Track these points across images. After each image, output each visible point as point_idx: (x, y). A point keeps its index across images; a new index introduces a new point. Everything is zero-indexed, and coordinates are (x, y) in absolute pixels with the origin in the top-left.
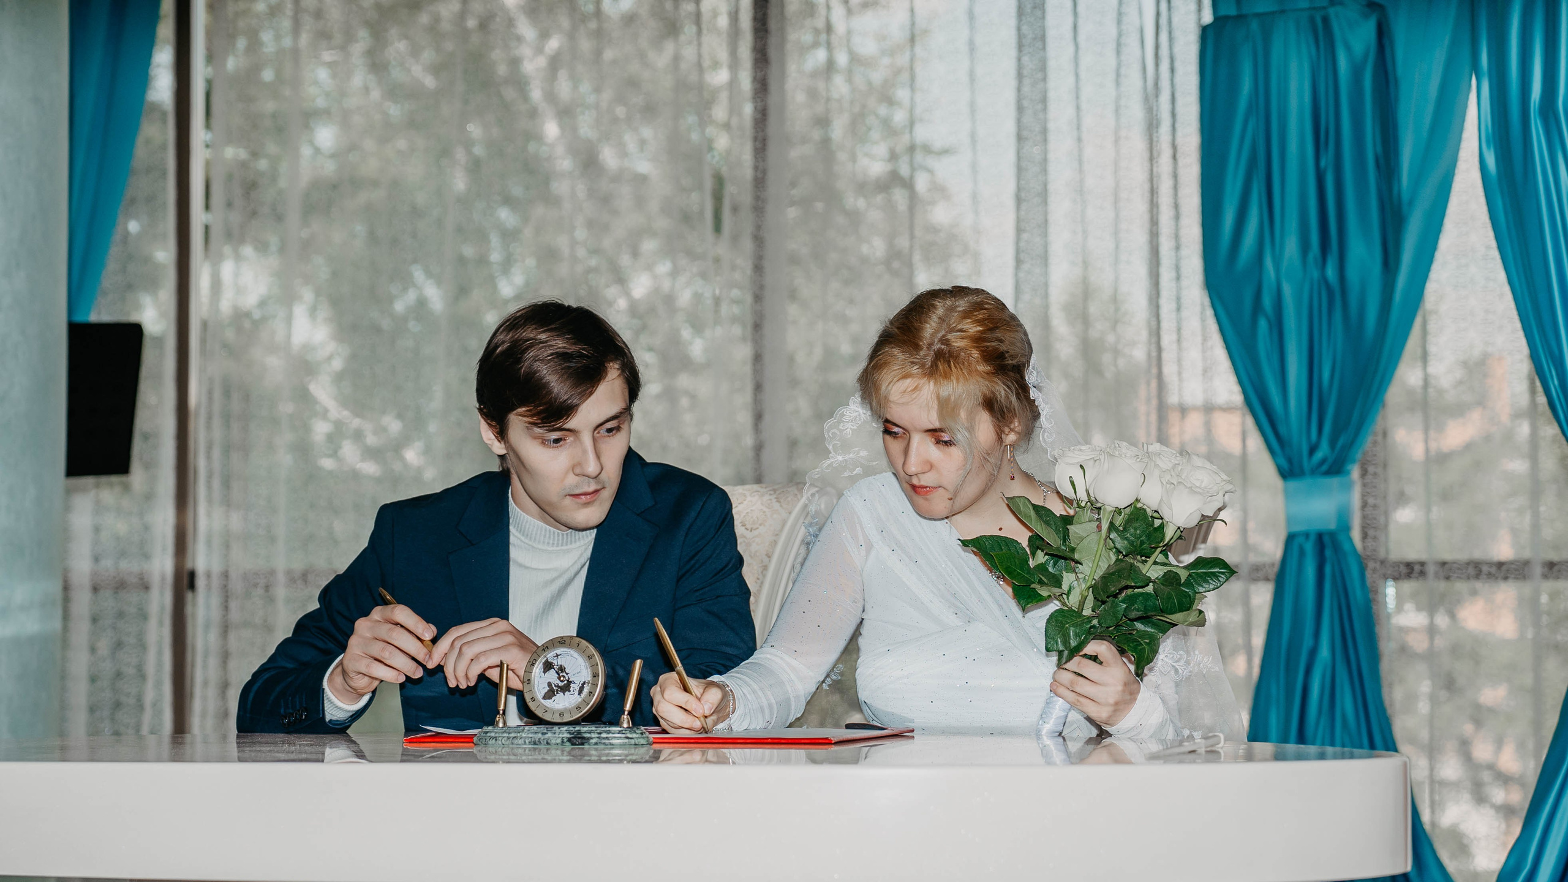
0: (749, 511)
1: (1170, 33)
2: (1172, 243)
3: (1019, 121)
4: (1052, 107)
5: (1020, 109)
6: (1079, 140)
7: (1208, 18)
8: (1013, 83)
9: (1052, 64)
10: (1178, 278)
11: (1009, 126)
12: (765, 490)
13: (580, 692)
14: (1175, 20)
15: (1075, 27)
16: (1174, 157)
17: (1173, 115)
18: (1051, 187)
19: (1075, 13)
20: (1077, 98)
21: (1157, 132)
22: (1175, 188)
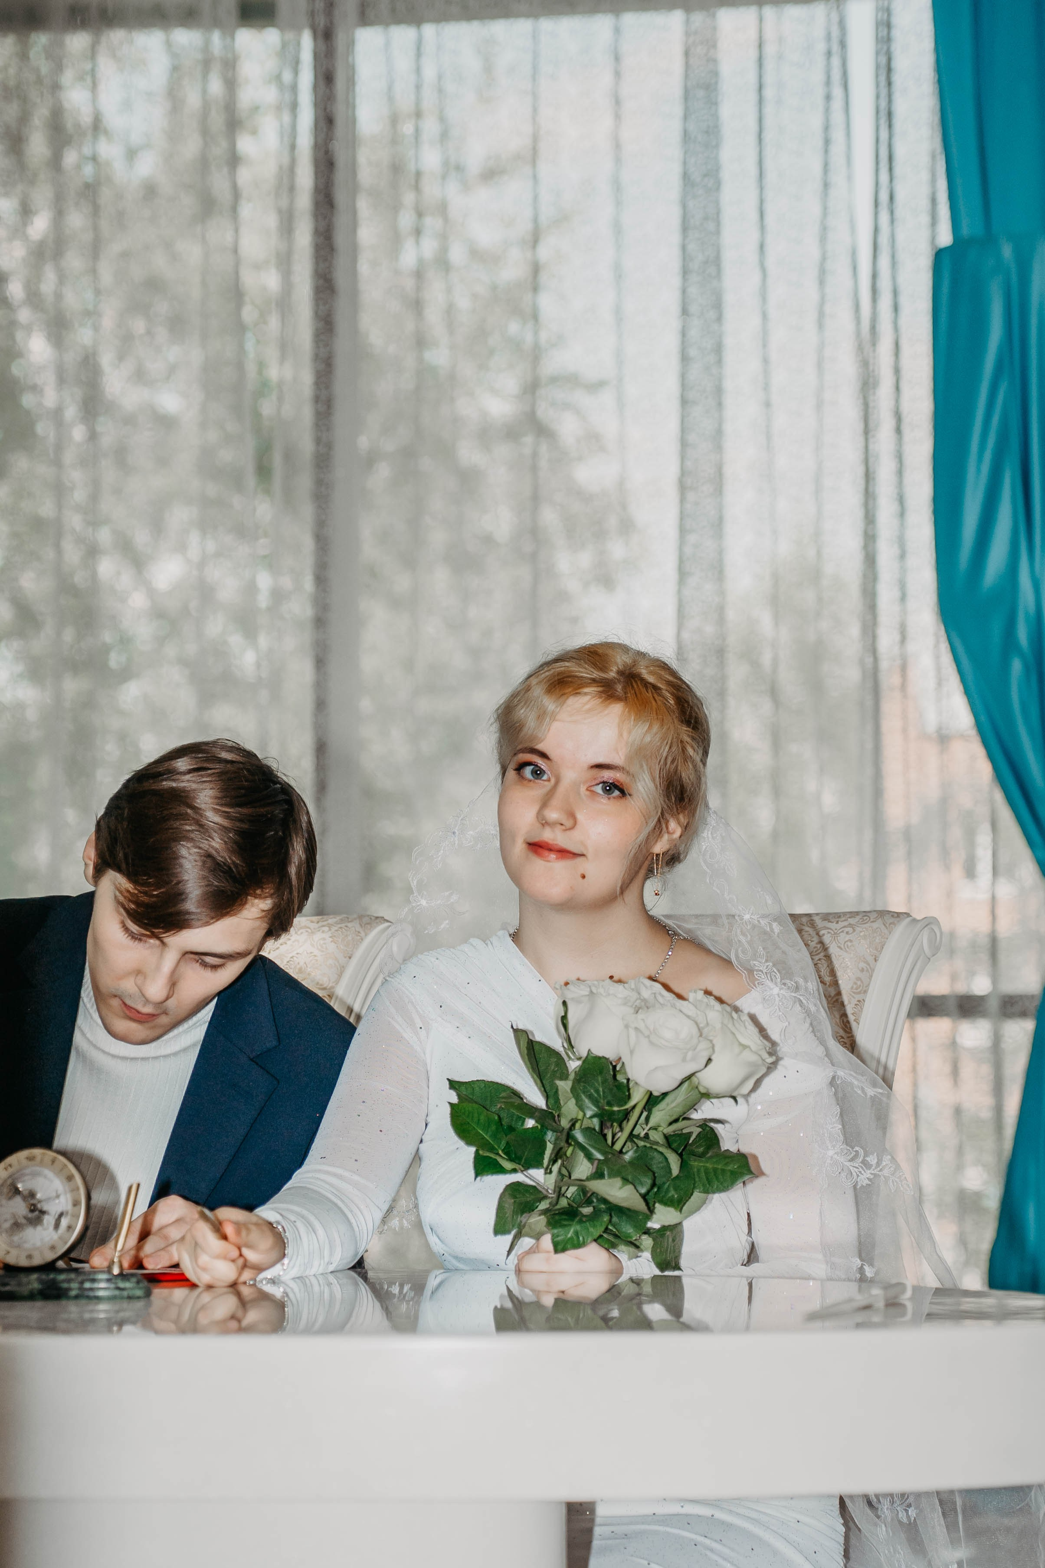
0: (294, 954)
1: (893, 257)
2: (895, 550)
3: (683, 376)
4: (729, 357)
5: (685, 358)
6: (768, 404)
7: (945, 238)
8: (674, 323)
9: (729, 299)
10: (903, 598)
11: (671, 384)
12: (315, 925)
13: (57, 1225)
14: (901, 237)
15: (762, 247)
16: (898, 430)
17: (897, 371)
18: (728, 471)
19: (762, 228)
20: (765, 346)
21: (874, 394)
22: (900, 473)
